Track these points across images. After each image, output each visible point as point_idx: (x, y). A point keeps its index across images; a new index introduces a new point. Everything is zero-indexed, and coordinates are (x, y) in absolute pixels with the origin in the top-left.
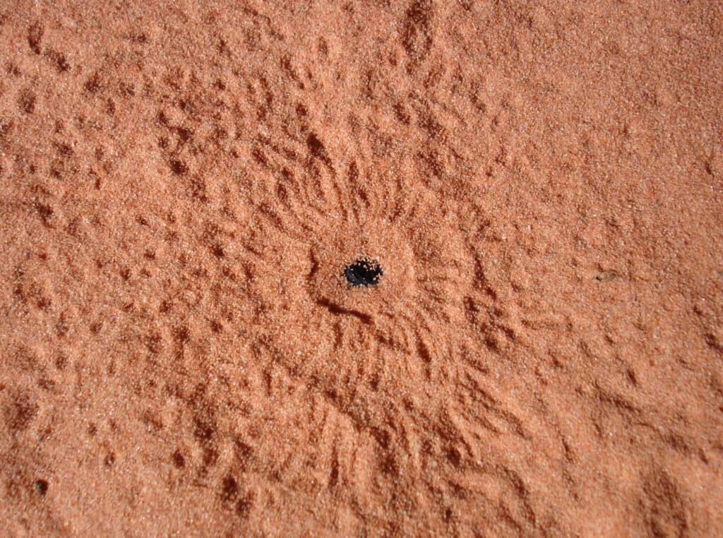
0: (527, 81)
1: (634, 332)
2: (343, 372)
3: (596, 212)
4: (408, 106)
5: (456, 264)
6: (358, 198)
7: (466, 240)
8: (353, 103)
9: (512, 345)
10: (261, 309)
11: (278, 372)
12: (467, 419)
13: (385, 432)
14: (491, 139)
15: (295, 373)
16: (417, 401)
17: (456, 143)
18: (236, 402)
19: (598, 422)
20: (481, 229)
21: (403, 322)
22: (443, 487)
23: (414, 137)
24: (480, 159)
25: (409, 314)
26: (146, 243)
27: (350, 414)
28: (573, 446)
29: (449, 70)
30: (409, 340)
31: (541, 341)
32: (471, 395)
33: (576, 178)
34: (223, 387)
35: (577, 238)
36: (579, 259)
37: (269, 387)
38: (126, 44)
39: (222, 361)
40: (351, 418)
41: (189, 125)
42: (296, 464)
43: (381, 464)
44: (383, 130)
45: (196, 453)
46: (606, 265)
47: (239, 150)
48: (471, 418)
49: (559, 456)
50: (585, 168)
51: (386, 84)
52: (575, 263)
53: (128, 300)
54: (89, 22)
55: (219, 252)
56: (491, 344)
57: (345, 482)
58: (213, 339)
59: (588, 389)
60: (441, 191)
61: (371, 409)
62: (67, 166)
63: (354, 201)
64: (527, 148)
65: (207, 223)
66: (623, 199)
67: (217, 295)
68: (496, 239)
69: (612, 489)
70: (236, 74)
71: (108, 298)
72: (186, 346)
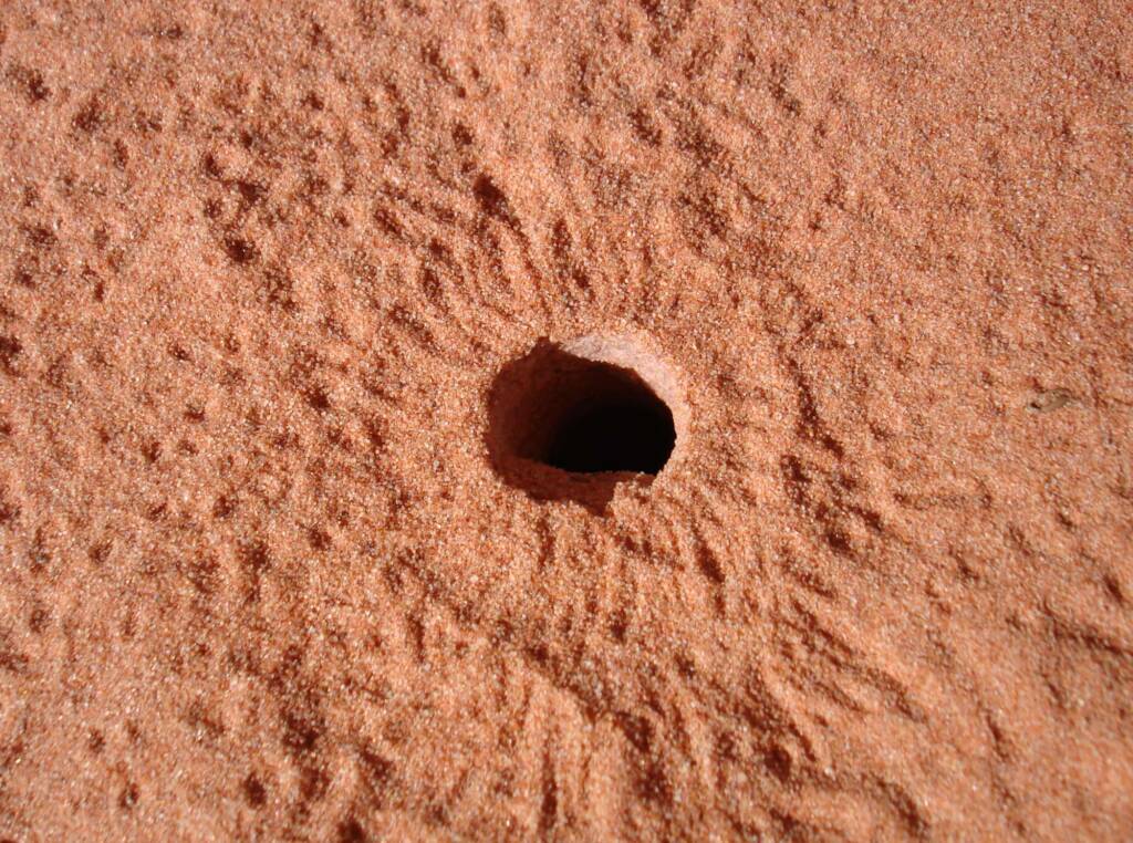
0: (875, 53)
1: (1110, 502)
2: (559, 611)
3: (1021, 281)
4: (657, 114)
5: (763, 395)
6: (572, 285)
7: (781, 348)
8: (555, 114)
9: (878, 542)
10: (400, 502)
11: (436, 618)
12: (800, 688)
13: (643, 720)
14: (814, 162)
15: (468, 618)
16: (701, 658)
17: (751, 174)
18: (361, 678)
19: (1053, 680)
20: (807, 327)
21: (667, 510)
22: (761, 822)
23: (671, 168)
24: (797, 201)
25: (677, 492)
26: (188, 393)
27: (575, 689)
28: (1008, 729)
29: (730, 45)
30: (680, 544)
31: (933, 531)
32: (805, 642)
33: (979, 223)
34: (334, 651)
35: (988, 333)
36: (995, 372)
37: (420, 646)
38: (147, 43)
39: (331, 602)
40: (575, 697)
41: (260, 175)
42: (476, 791)
43: (638, 782)
44: (612, 159)
45: (286, 778)
46: (1048, 379)
47: (350, 213)
48: (807, 685)
49: (983, 750)
50: (995, 203)
51: (616, 78)
52: (988, 379)
53: (156, 498)
54: (82, 14)
55: (319, 401)
56: (839, 543)
57: (571, 821)
58: (313, 563)
59: (1031, 617)
60: (728, 263)
61: (615, 677)
62: (45, 264)
63: (563, 290)
64: (883, 175)
65: (296, 348)
66: (1071, 254)
67: (319, 479)
68: (835, 344)
69: (1090, 811)
70: (342, 80)
71: (121, 497)
72: (264, 578)
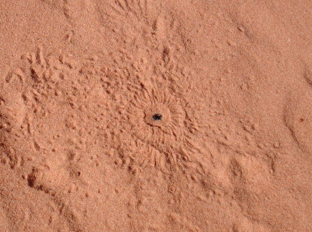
0: (195, 68)
1: (225, 127)
2: (155, 140)
3: (214, 99)
4: (165, 75)
5: (180, 113)
6: (155, 98)
7: (183, 107)
8: (151, 75)
9: (196, 132)
10: (132, 126)
11: (139, 141)
12: (187, 150)
13: (167, 153)
14: (187, 83)
15: (143, 141)
16: (174, 146)
17: (178, 84)
18: (128, 149)
19: (218, 148)
20: (186, 105)
21: (169, 128)
22: (182, 166)
23: (168, 83)
24: (184, 88)
25: (170, 126)
26: (101, 112)
27: (158, 149)
28: (213, 155)
29: (175, 66)
30: (171, 132)
31: (203, 131)
32: (187, 144)
33: (208, 91)
34: (125, 146)
35: (210, 106)
36: (211, 111)
37: (137, 145)
38: (89, 61)
39: (124, 139)
40: (158, 150)
41: (109, 81)
42: (146, 162)
43: (167, 161)
44: (160, 81)
45: (120, 161)
46: (217, 112)
47: (123, 87)
48: (188, 149)
49: (210, 157)
50: (211, 89)
51: (159, 70)
52: (210, 112)
53: (98, 125)
54: (77, 55)
55: (120, 113)
56: (191, 132)
57: (158, 166)
58: (121, 134)
59: (215, 141)
60: (176, 96)
61: (163, 148)
62: (77, 93)
63: (154, 99)
64: (196, 85)
65: (117, 106)
66: (221, 96)
67: (121, 123)
68: (190, 107)
69: (223, 164)
70: (120, 68)
71: (92, 125)
72: (114, 136)
